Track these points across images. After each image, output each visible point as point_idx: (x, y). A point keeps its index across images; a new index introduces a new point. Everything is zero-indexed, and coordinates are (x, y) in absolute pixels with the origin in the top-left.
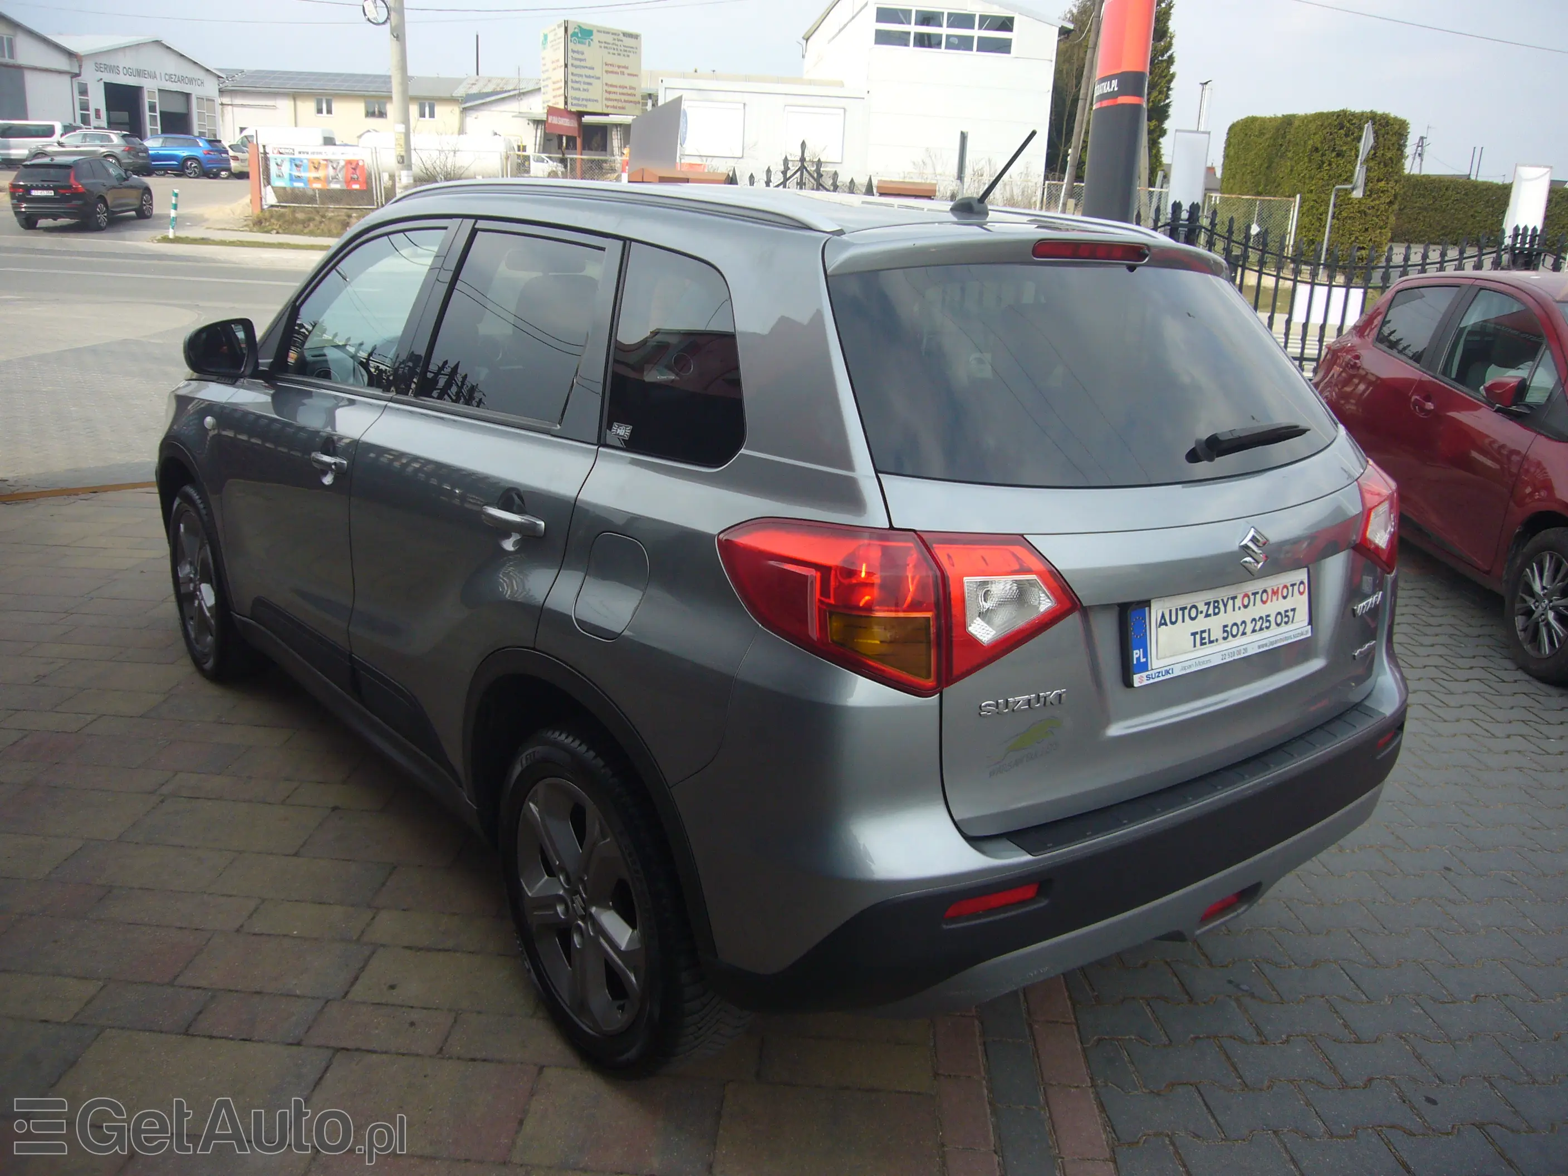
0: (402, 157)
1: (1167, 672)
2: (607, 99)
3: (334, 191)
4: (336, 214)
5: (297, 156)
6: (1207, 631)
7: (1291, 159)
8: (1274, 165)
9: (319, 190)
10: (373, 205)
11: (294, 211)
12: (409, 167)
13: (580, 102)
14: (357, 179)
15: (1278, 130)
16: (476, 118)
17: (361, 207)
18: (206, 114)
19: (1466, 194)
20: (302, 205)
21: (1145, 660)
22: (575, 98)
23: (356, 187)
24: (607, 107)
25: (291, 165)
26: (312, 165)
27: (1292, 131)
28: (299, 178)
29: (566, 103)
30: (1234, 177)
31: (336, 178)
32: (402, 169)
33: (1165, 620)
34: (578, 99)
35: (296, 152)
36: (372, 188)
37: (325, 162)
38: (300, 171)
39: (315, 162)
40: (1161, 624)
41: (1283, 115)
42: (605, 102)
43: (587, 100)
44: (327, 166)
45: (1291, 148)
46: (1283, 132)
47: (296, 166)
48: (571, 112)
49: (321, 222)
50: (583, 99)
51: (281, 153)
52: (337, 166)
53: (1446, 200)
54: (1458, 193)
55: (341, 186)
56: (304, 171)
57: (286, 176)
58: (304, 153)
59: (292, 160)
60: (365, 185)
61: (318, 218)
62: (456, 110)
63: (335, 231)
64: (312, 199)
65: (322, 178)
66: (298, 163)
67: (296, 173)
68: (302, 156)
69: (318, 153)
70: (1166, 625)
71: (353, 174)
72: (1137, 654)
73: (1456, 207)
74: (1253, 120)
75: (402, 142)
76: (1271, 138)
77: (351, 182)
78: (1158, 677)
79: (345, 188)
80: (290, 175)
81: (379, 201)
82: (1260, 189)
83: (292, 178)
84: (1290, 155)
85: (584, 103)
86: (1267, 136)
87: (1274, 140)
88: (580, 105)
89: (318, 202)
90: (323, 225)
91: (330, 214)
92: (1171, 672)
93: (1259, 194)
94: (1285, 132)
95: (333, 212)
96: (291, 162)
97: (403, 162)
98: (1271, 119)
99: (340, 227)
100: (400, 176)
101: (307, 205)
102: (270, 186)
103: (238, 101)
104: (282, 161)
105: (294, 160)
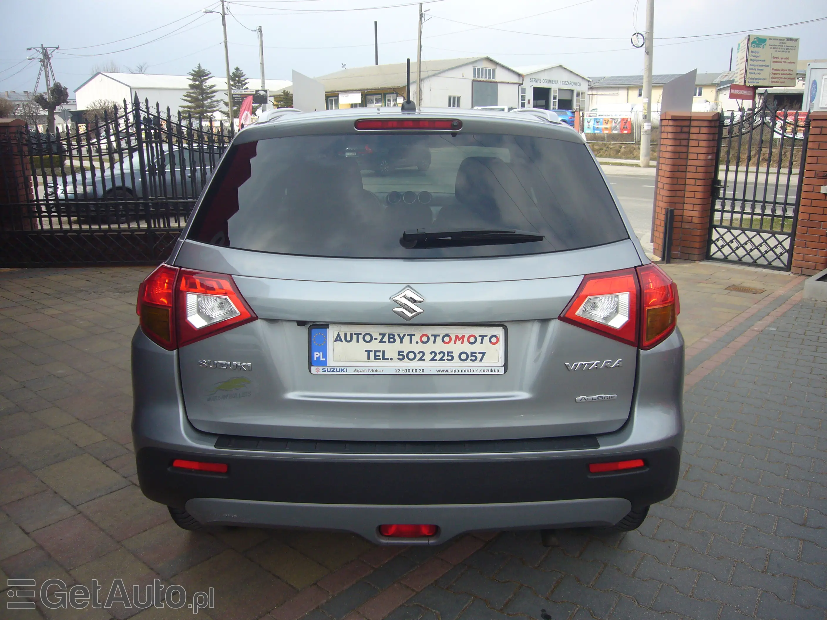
0: (646, 116)
1: (342, 370)
2: (773, 78)
3: (614, 134)
4: (614, 146)
5: (598, 117)
6: (382, 352)
9: (607, 134)
10: (633, 141)
11: (594, 145)
12: (649, 121)
13: (754, 81)
14: (627, 128)
16: (725, 94)
17: (627, 142)
18: (581, 99)
20: (598, 142)
21: (324, 359)
22: (751, 79)
23: (625, 132)
24: (772, 82)
25: (594, 122)
26: (604, 121)
28: (597, 129)
29: (745, 82)
31: (615, 128)
32: (645, 122)
33: (340, 338)
34: (753, 79)
35: (597, 115)
36: (634, 132)
37: (611, 120)
38: (598, 124)
39: (606, 120)
40: (336, 340)
42: (771, 80)
43: (759, 79)
44: (611, 122)
47: (597, 122)
48: (749, 87)
49: (606, 151)
50: (756, 79)
51: (590, 116)
52: (617, 122)
55: (618, 132)
56: (601, 125)
57: (592, 127)
58: (601, 116)
59: (595, 119)
60: (630, 131)
61: (605, 149)
62: (714, 90)
63: (612, 155)
64: (603, 139)
65: (609, 128)
66: (598, 120)
67: (596, 126)
68: (600, 117)
69: (608, 115)
70: (342, 341)
71: (625, 125)
72: (317, 355)
75: (646, 108)
77: (624, 129)
78: (333, 371)
79: (620, 133)
80: (594, 127)
81: (637, 139)
83: (594, 129)
85: (757, 81)
88: (754, 82)
89: (606, 140)
90: (607, 152)
91: (611, 146)
92: (345, 370)
95: (613, 145)
96: (594, 120)
97: (646, 118)
99: (615, 153)
100: (644, 125)
101: (600, 142)
102: (583, 133)
103: (600, 92)
104: (591, 120)
105: (596, 119)
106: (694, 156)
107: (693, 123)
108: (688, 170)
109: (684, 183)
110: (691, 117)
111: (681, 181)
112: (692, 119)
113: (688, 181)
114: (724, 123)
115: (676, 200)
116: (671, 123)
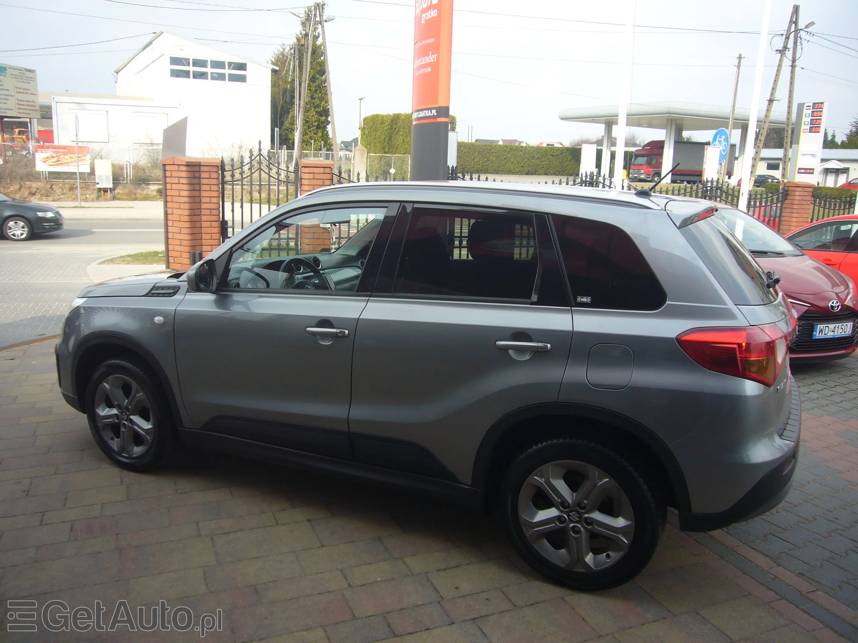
7: (402, 135)
8: (393, 138)
15: (392, 121)
19: (469, 149)
27: (401, 122)
30: (370, 144)
41: (394, 114)
45: (401, 130)
46: (395, 122)
53: (462, 152)
54: (466, 148)
73: (466, 155)
74: (377, 116)
76: (389, 125)
82: (386, 150)
84: (401, 133)
86: (386, 124)
87: (391, 126)
93: (386, 153)
94: (396, 122)
98: (386, 116)
106: (207, 200)
107: (203, 169)
108: (202, 214)
109: (200, 226)
110: (200, 162)
111: (197, 225)
112: (201, 165)
113: (204, 224)
114: (225, 169)
115: (196, 243)
116: (184, 168)
